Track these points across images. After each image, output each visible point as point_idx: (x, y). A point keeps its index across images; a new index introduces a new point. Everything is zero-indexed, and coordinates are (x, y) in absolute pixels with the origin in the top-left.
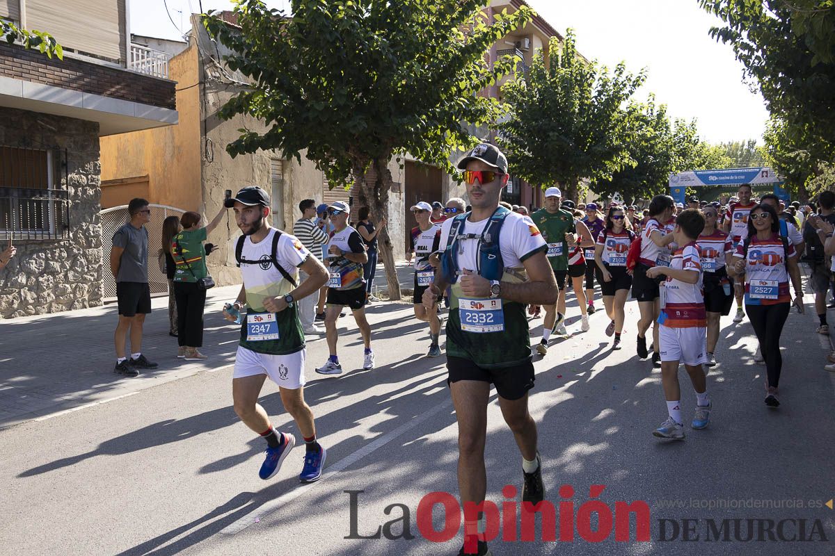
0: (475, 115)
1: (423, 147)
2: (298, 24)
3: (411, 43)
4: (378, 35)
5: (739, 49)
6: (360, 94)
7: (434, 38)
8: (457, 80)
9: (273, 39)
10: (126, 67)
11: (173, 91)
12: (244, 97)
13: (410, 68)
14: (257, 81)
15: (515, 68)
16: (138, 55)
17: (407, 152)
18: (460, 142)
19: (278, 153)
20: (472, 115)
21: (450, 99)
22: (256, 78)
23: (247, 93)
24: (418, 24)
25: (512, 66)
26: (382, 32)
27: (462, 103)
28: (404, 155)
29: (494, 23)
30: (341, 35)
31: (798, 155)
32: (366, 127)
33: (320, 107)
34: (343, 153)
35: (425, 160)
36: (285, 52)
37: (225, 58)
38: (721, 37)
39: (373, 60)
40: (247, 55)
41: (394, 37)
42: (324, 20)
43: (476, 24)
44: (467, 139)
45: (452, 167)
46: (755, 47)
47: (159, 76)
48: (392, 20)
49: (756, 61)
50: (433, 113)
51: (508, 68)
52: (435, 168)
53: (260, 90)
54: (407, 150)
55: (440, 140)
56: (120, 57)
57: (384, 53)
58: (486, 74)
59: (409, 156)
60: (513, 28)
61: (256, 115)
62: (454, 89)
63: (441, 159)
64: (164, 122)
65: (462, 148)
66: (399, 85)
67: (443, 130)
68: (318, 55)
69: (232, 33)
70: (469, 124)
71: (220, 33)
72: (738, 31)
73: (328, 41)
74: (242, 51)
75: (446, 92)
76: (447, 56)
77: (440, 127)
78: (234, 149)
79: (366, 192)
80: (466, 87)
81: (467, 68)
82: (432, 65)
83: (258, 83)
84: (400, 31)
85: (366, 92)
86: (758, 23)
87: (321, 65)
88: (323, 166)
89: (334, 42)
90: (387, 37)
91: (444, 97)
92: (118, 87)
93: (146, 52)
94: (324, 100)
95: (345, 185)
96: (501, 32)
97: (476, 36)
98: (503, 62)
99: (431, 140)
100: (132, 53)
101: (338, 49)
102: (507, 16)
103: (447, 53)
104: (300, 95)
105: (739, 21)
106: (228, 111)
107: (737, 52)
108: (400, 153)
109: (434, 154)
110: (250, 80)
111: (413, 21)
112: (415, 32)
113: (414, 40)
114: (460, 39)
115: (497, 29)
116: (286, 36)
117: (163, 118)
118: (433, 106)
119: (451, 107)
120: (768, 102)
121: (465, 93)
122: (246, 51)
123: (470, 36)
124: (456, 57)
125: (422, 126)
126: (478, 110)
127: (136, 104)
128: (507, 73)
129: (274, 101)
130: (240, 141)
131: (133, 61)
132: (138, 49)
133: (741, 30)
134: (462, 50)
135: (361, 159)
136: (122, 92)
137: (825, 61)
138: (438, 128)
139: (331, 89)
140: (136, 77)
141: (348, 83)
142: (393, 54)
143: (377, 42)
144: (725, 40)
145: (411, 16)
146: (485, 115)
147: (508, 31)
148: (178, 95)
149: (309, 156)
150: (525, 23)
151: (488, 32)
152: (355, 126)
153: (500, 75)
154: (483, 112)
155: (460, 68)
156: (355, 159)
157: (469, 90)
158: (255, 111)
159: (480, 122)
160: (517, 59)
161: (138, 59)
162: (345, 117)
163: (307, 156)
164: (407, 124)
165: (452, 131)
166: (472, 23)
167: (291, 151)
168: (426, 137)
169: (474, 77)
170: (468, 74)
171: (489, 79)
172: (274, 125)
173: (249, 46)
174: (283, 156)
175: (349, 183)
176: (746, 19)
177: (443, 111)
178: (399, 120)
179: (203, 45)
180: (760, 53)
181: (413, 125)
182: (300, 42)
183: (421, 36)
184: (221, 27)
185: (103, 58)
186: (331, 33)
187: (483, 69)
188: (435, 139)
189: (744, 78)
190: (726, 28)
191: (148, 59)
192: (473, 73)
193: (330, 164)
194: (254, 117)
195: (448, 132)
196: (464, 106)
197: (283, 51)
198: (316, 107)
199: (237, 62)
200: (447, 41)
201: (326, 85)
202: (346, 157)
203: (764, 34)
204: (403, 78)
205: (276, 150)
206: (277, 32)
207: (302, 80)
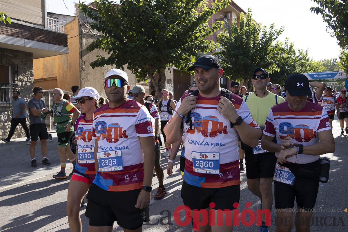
0: (203, 49)
1: (180, 63)
2: (123, 8)
3: (174, 16)
4: (158, 13)
5: (325, 17)
6: (151, 40)
7: (185, 13)
8: (195, 33)
9: (112, 14)
10: (45, 28)
11: (67, 38)
12: (99, 41)
14: (104, 34)
15: (222, 27)
16: (50, 22)
17: (173, 66)
20: (202, 48)
21: (192, 41)
22: (103, 32)
23: (101, 39)
24: (177, 7)
25: (221, 26)
26: (160, 11)
27: (197, 43)
28: (172, 67)
29: (211, 7)
30: (142, 13)
32: (153, 54)
33: (132, 45)
34: (144, 66)
35: (181, 69)
37: (90, 24)
38: (316, 12)
39: (156, 24)
40: (100, 22)
41: (166, 13)
42: (134, 6)
43: (203, 7)
46: (332, 16)
47: (60, 32)
48: (165, 6)
49: (333, 22)
50: (184, 48)
51: (219, 27)
53: (105, 38)
54: (173, 64)
55: (188, 60)
56: (42, 23)
57: (161, 21)
58: (209, 30)
59: (175, 68)
60: (221, 8)
62: (193, 37)
64: (62, 52)
66: (168, 35)
68: (132, 22)
69: (93, 12)
70: (201, 53)
71: (87, 12)
72: (324, 9)
74: (97, 21)
75: (189, 38)
76: (190, 22)
77: (187, 54)
78: (94, 65)
79: (154, 84)
80: (199, 36)
81: (200, 27)
82: (183, 26)
84: (169, 11)
85: (154, 39)
86: (334, 5)
87: (133, 26)
88: (135, 72)
89: (139, 16)
90: (162, 13)
91: (189, 40)
92: (40, 37)
93: (54, 21)
94: (135, 42)
95: (145, 81)
96: (215, 11)
97: (203, 12)
98: (216, 24)
99: (183, 60)
100: (48, 22)
101: (140, 19)
102: (218, 3)
103: (190, 20)
104: (123, 40)
105: (325, 4)
106: (91, 48)
108: (170, 66)
109: (185, 67)
110: (101, 34)
111: (175, 6)
112: (176, 11)
114: (195, 14)
115: (213, 9)
116: (117, 14)
117: (62, 50)
118: (184, 45)
119: (192, 45)
120: (339, 41)
121: (199, 39)
122: (99, 20)
123: (201, 13)
124: (194, 22)
125: (179, 54)
126: (204, 46)
127: (49, 44)
128: (218, 29)
129: (112, 43)
130: (96, 61)
131: (48, 25)
132: (50, 20)
134: (197, 19)
135: (151, 69)
136: (43, 39)
140: (49, 32)
141: (145, 34)
142: (165, 21)
143: (158, 16)
144: (317, 13)
145: (173, 4)
146: (208, 48)
147: (218, 10)
148: (68, 40)
149: (128, 68)
150: (226, 6)
151: (209, 11)
152: (148, 54)
153: (215, 30)
154: (207, 47)
155: (196, 27)
156: (149, 69)
157: (201, 37)
158: (105, 47)
159: (206, 52)
160: (223, 22)
161: (50, 24)
162: (144, 50)
164: (172, 53)
165: (193, 56)
166: (201, 7)
167: (120, 65)
168: (181, 59)
169: (202, 31)
170: (200, 30)
171: (210, 32)
172: (112, 54)
173: (100, 18)
175: (147, 80)
176: (328, 3)
178: (168, 51)
179: (80, 17)
180: (335, 19)
181: (175, 53)
182: (124, 16)
183: (178, 13)
184: (87, 10)
185: (34, 24)
186: (137, 12)
187: (206, 27)
188: (185, 60)
189: (327, 30)
190: (318, 7)
191: (55, 24)
192: (202, 29)
193: (138, 71)
194: (104, 50)
195: (192, 56)
196: (198, 45)
197: (116, 20)
198: (131, 45)
199: (95, 25)
200: (190, 15)
201: (136, 35)
202: (145, 68)
203: (337, 10)
204: (169, 32)
205: (114, 65)
206: (113, 12)
207: (125, 33)
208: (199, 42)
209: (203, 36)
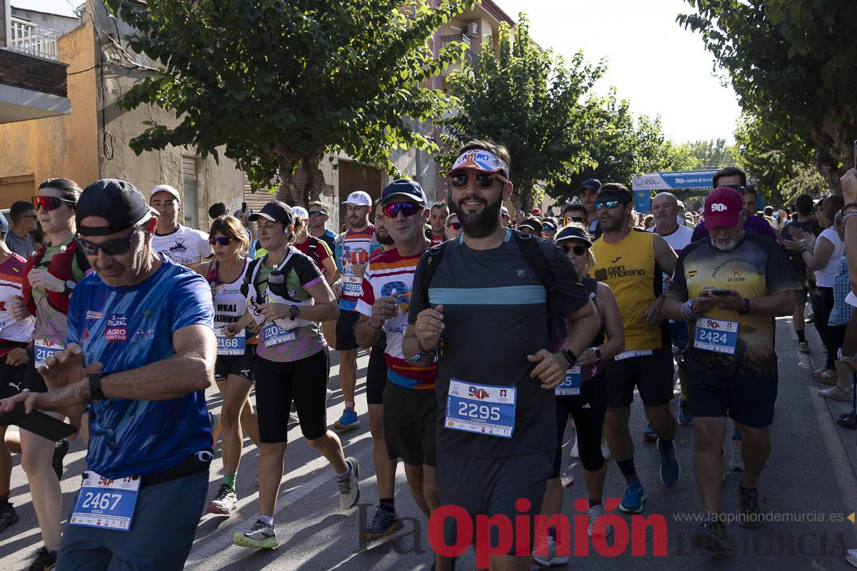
0: (419, 109)
1: (359, 144)
3: (345, 25)
4: (307, 16)
5: (708, 38)
6: (287, 83)
7: (372, 20)
8: (398, 69)
9: (184, 16)
10: (5, 46)
11: (64, 76)
12: (150, 84)
13: (344, 54)
14: (166, 65)
15: (462, 56)
16: (20, 32)
17: (342, 151)
18: (402, 139)
19: (192, 150)
20: (415, 108)
21: (391, 90)
22: (164, 62)
23: (153, 79)
24: (353, 4)
25: (460, 55)
26: (312, 12)
27: (403, 95)
28: (339, 153)
29: (439, 5)
30: (265, 15)
31: (771, 156)
32: (295, 120)
33: (240, 97)
34: (267, 151)
35: (362, 159)
36: (198, 32)
37: (127, 38)
38: (689, 25)
39: (302, 43)
40: (153, 35)
41: (325, 18)
43: (419, 6)
44: (409, 135)
45: (393, 168)
46: (725, 35)
47: (47, 57)
49: (727, 52)
50: (372, 106)
51: (455, 56)
52: (375, 169)
53: (168, 77)
54: (342, 148)
55: (379, 136)
57: (315, 37)
58: (430, 63)
59: (343, 155)
60: (460, 11)
61: (165, 105)
62: (395, 79)
63: (380, 158)
64: (53, 111)
65: (404, 146)
66: (332, 73)
67: (382, 126)
68: (238, 36)
69: (135, 10)
70: (412, 119)
71: (120, 9)
72: (708, 18)
73: (249, 20)
74: (147, 30)
75: (385, 82)
76: (386, 42)
77: (379, 121)
78: (139, 145)
79: (295, 196)
80: (408, 78)
81: (409, 55)
82: (370, 51)
83: (166, 68)
84: (332, 11)
85: (294, 81)
86: (729, 9)
87: (241, 49)
88: (245, 166)
89: (256, 23)
90: (317, 18)
91: (383, 88)
93: (30, 28)
94: (245, 89)
95: (270, 188)
96: (448, 16)
97: (419, 19)
98: (450, 50)
99: (368, 136)
100: (13, 30)
101: (261, 30)
103: (386, 38)
104: (216, 82)
105: (709, 7)
106: (131, 100)
107: (706, 41)
108: (333, 151)
109: (373, 153)
110: (157, 65)
112: (349, 13)
113: (349, 22)
114: (401, 22)
115: (443, 12)
116: (200, 14)
117: (51, 106)
118: (371, 98)
119: (391, 99)
120: (740, 97)
121: (407, 84)
122: (152, 30)
123: (412, 19)
124: (397, 43)
125: (359, 120)
126: (421, 104)
127: (18, 89)
128: (454, 61)
129: (187, 89)
130: (146, 135)
131: (13, 38)
132: (20, 25)
133: (711, 17)
134: (403, 35)
135: (288, 157)
136: (1, 74)
137: (803, 52)
138: (375, 123)
139: (253, 78)
140: (19, 58)
141: (274, 70)
142: (325, 38)
143: (306, 24)
144: (693, 28)
146: (430, 109)
147: (454, 14)
148: (70, 80)
149: (228, 154)
150: (473, 5)
151: (432, 15)
152: (281, 120)
153: (446, 64)
154: (428, 106)
155: (401, 55)
156: (282, 157)
157: (411, 80)
158: (165, 100)
159: (424, 117)
160: (465, 45)
161: (20, 36)
162: (270, 109)
163: (225, 154)
164: (342, 119)
165: (392, 127)
166: (414, 5)
167: (207, 147)
168: (363, 133)
169: (417, 65)
170: (411, 62)
171: (433, 68)
172: (187, 118)
173: (156, 25)
174: (198, 153)
175: (274, 185)
176: (717, 5)
177: (382, 104)
178: (332, 113)
179: (100, 21)
180: (730, 43)
181: (349, 119)
182: (215, 21)
183: (356, 17)
186: (252, 12)
187: (427, 56)
188: (373, 136)
189: (714, 70)
190: (696, 15)
191: (33, 37)
192: (416, 61)
193: (253, 163)
194: (162, 108)
195: (388, 127)
196: (406, 99)
197: (196, 31)
198: (236, 96)
199: (141, 44)
200: (386, 24)
201: (248, 72)
202: (272, 156)
203: (736, 21)
204: (337, 65)
205: (189, 146)
206: (189, 10)
207: (219, 65)
208: (408, 93)
209: (416, 78)
